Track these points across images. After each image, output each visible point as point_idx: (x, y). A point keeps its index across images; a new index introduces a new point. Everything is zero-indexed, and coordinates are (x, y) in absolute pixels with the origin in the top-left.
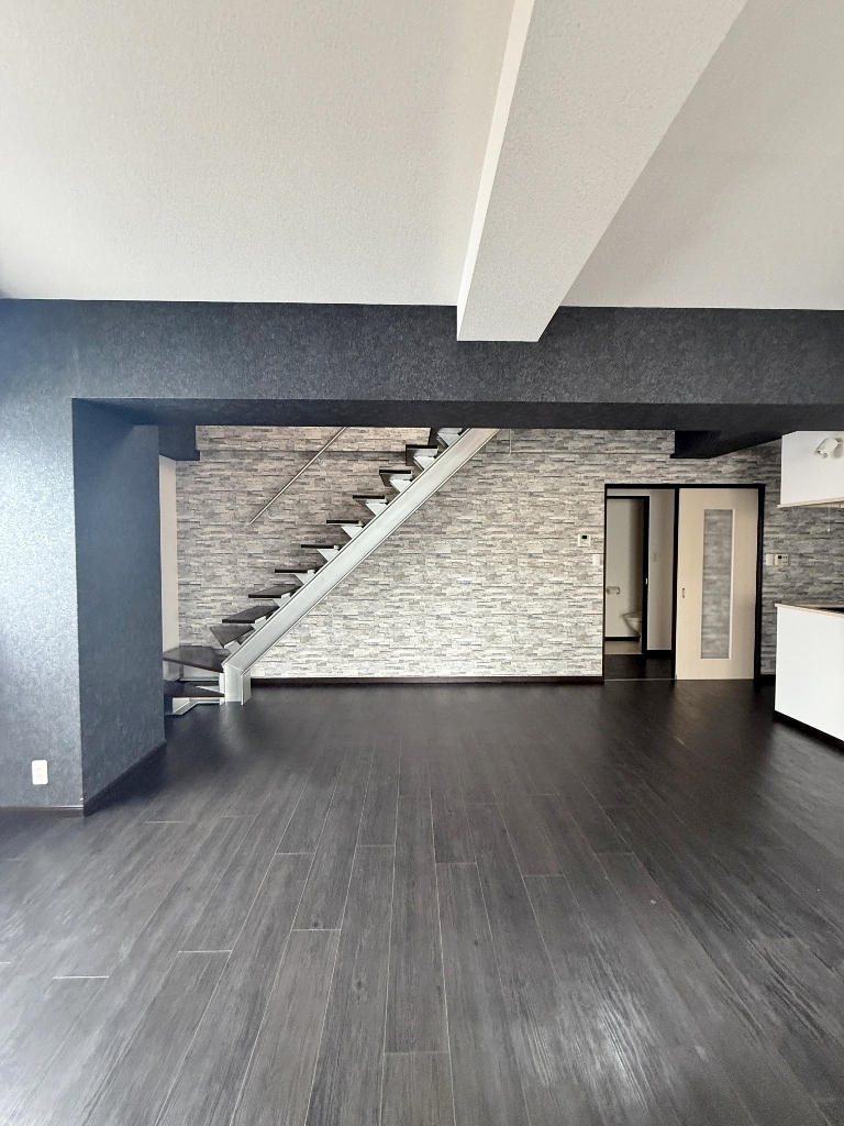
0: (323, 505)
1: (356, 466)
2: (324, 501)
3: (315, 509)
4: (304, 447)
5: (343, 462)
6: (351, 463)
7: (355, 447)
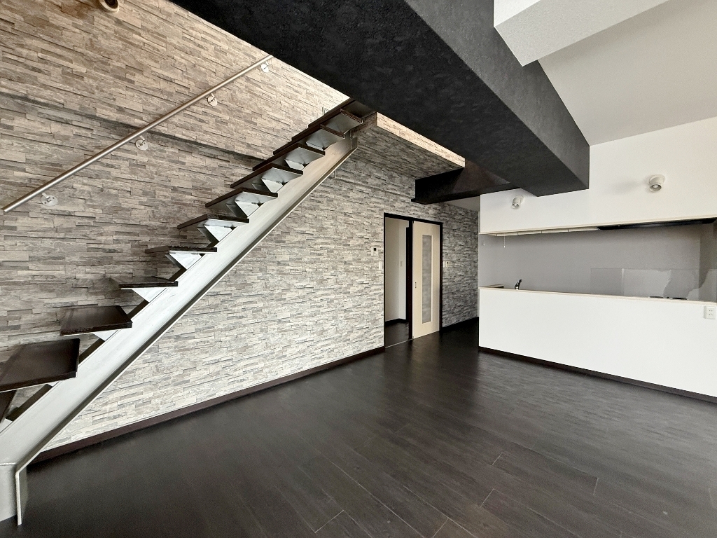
0: (144, 199)
1: (192, 160)
2: (145, 194)
3: (130, 202)
4: (114, 116)
5: (172, 150)
6: (184, 154)
7: (192, 136)
